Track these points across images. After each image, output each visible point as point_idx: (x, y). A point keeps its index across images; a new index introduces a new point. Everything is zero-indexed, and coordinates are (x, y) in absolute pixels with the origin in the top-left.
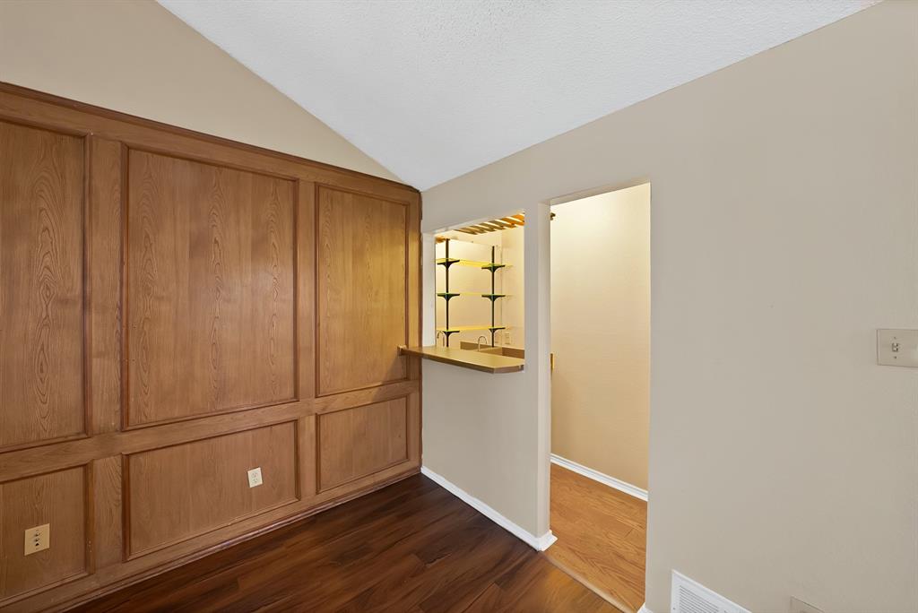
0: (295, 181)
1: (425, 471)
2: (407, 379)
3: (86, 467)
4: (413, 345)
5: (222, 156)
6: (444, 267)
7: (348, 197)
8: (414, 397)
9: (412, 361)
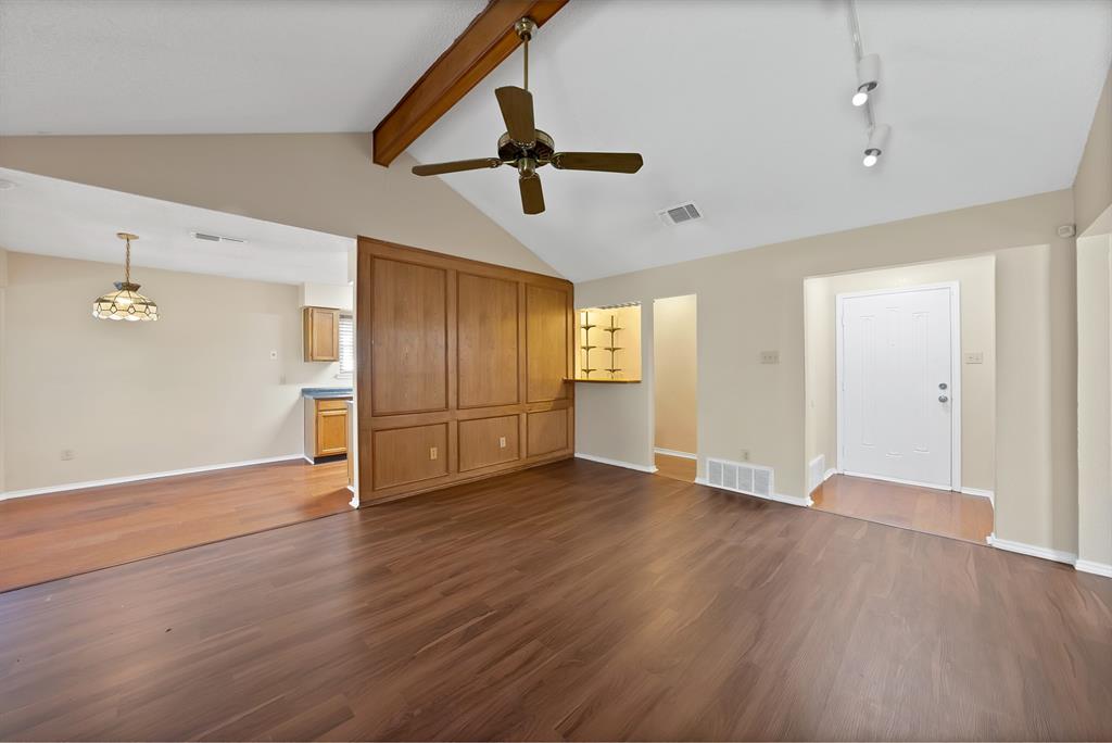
0: (517, 283)
1: (576, 455)
2: (567, 398)
3: (447, 423)
4: (570, 378)
5: (490, 273)
6: (584, 330)
7: (540, 290)
8: (570, 410)
9: (570, 384)
